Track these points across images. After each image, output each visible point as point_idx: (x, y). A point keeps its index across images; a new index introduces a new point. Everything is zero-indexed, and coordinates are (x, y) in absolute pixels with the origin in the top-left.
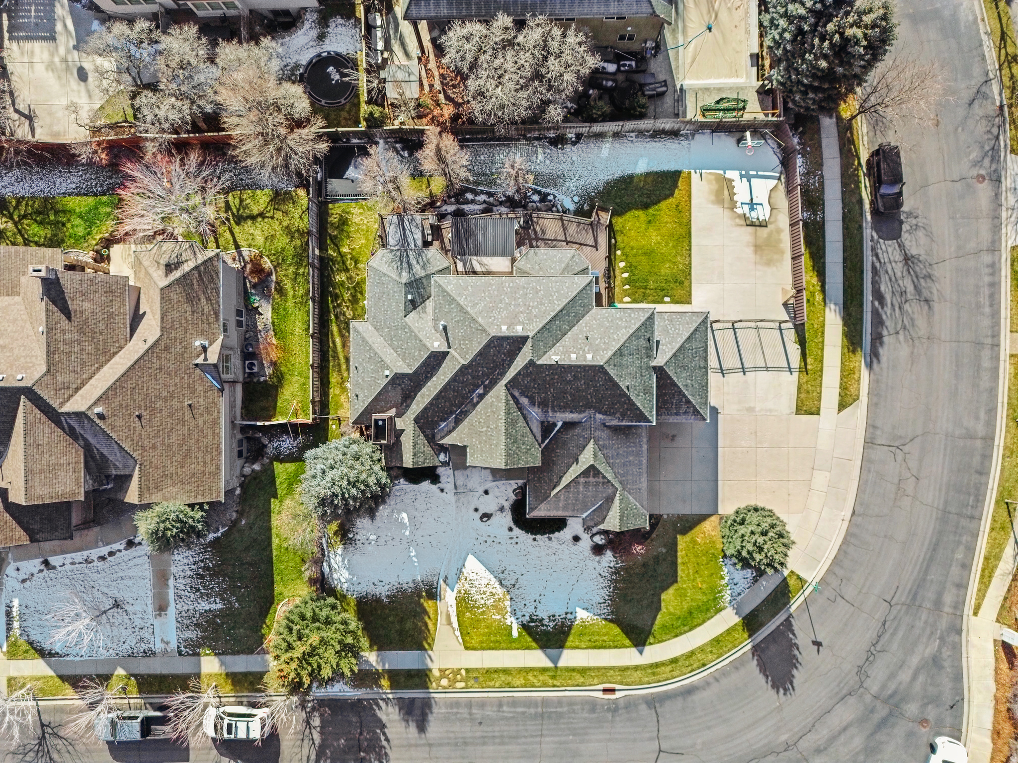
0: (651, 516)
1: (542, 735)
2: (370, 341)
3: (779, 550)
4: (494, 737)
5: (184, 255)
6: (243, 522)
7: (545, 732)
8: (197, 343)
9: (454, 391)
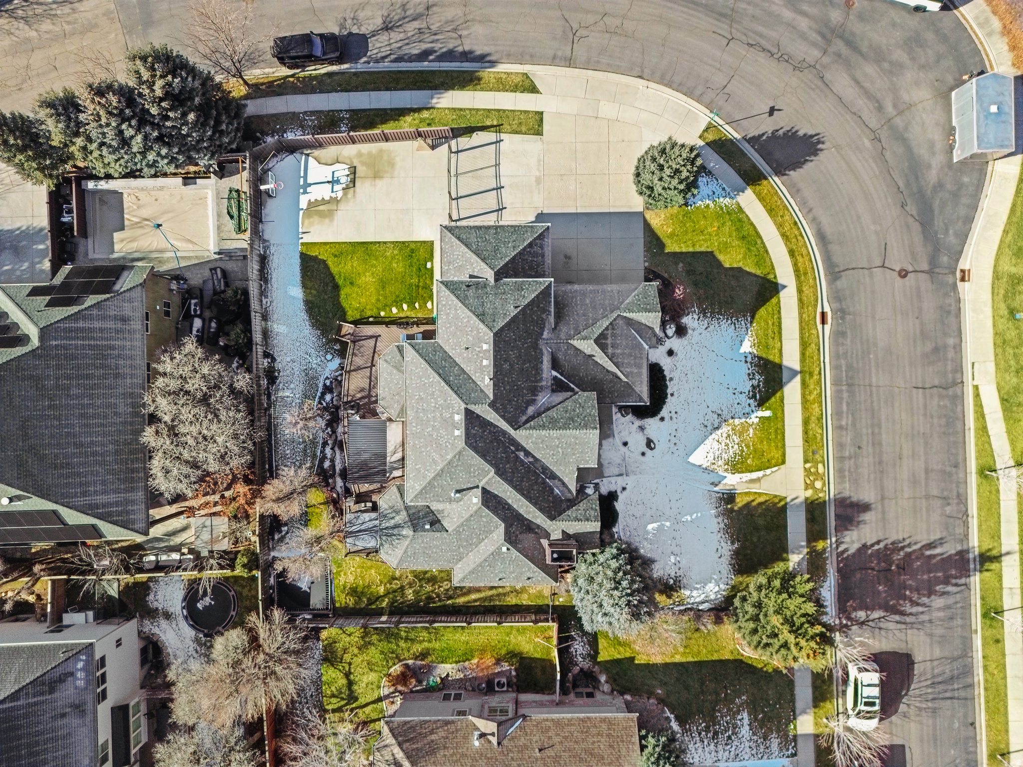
0: (647, 280)
1: (870, 386)
2: (472, 566)
3: (678, 153)
4: (873, 433)
5: (387, 758)
6: (660, 692)
7: (867, 383)
8: (477, 743)
9: (522, 481)
